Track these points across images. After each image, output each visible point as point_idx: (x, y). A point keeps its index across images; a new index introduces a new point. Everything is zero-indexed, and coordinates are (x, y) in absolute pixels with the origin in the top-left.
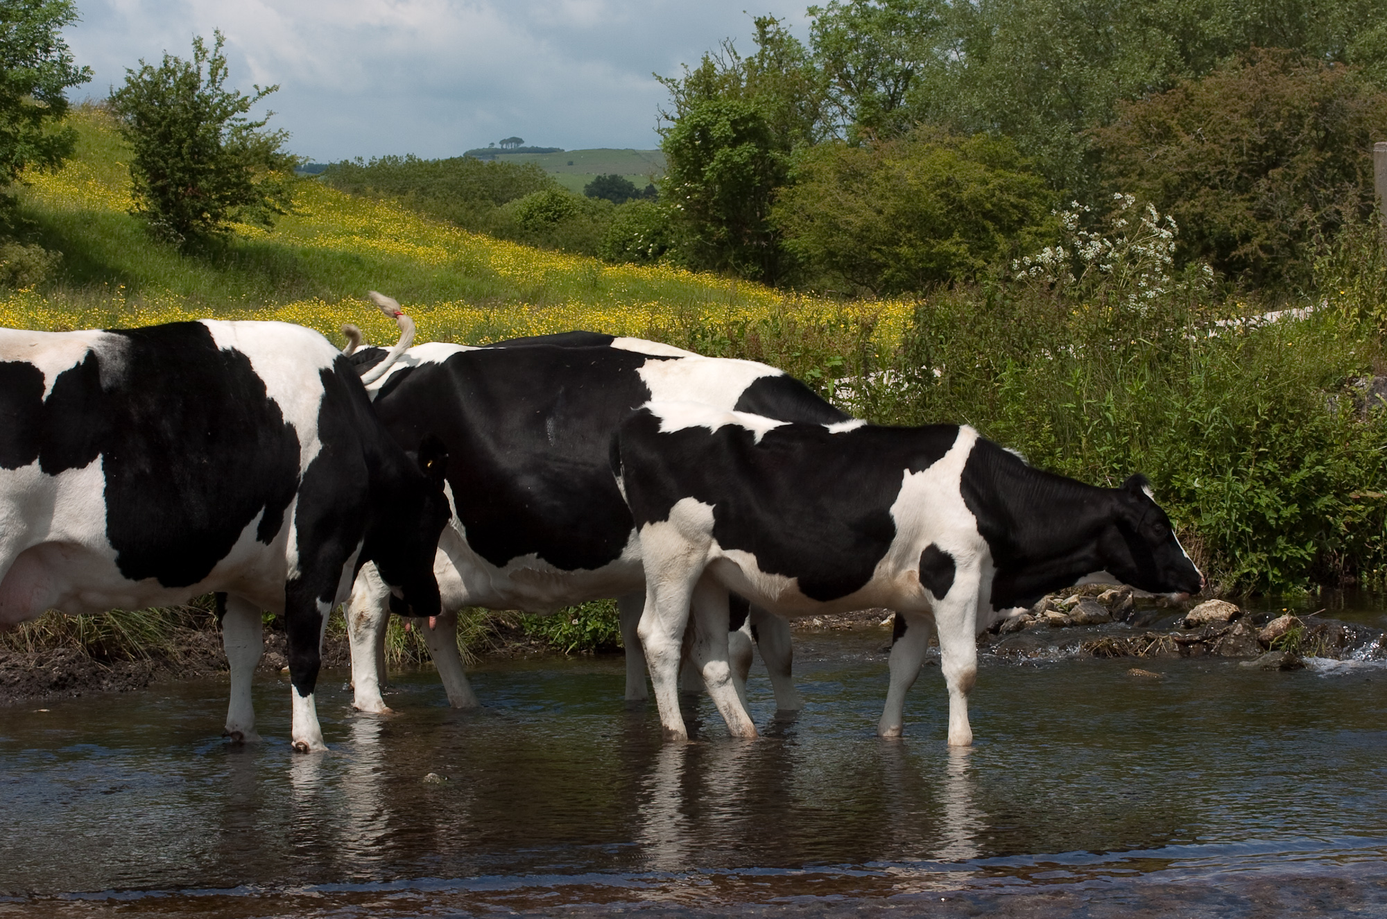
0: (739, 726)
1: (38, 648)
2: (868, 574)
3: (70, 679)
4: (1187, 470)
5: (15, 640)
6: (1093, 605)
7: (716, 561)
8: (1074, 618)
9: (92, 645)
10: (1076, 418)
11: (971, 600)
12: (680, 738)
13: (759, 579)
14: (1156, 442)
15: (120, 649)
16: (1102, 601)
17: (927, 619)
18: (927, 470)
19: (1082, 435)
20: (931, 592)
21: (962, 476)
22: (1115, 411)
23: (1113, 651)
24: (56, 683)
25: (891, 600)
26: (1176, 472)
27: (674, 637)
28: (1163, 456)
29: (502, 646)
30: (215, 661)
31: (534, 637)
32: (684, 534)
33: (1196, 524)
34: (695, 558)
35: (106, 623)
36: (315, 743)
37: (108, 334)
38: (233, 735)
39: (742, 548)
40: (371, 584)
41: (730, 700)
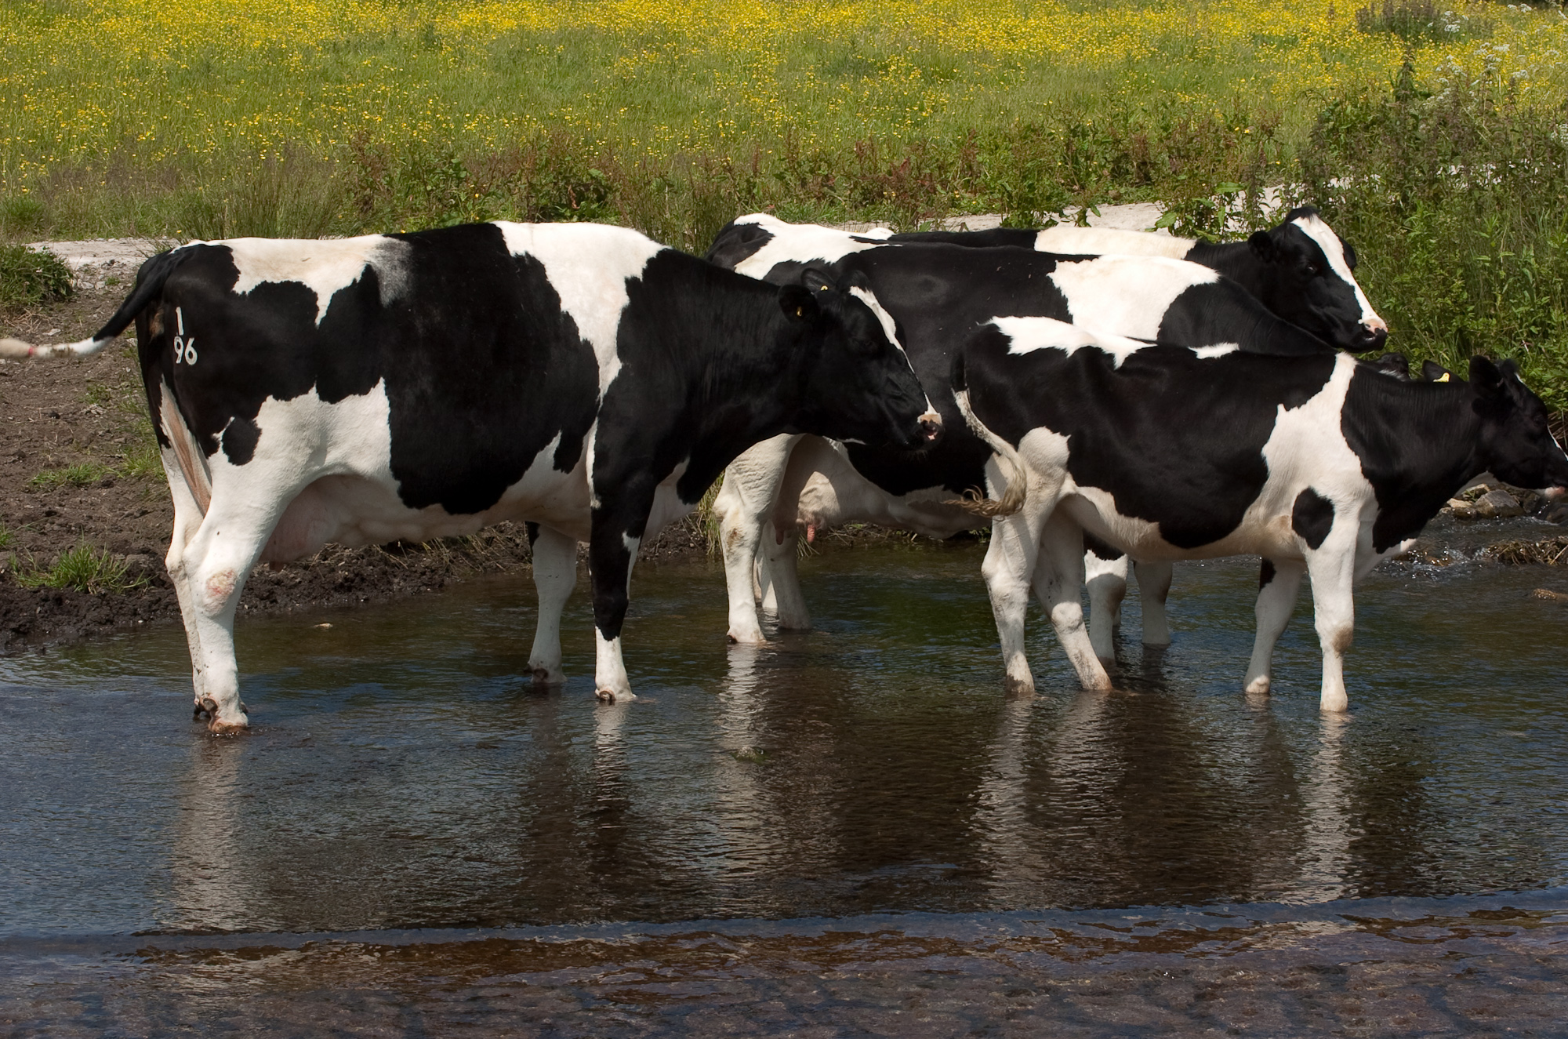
0: (1091, 677)
2: (1237, 520)
3: (357, 579)
6: (1501, 494)
7: (1069, 497)
8: (1480, 510)
10: (1491, 271)
11: (1348, 549)
12: (1026, 687)
13: (1116, 523)
18: (1303, 407)
19: (1496, 291)
20: (1304, 540)
21: (1343, 412)
22: (1536, 266)
23: (1521, 559)
24: (341, 585)
25: (1258, 545)
27: (1022, 578)
32: (1035, 466)
34: (1047, 494)
37: (387, 240)
38: (536, 672)
39: (1099, 487)
40: (745, 497)
41: (1082, 647)
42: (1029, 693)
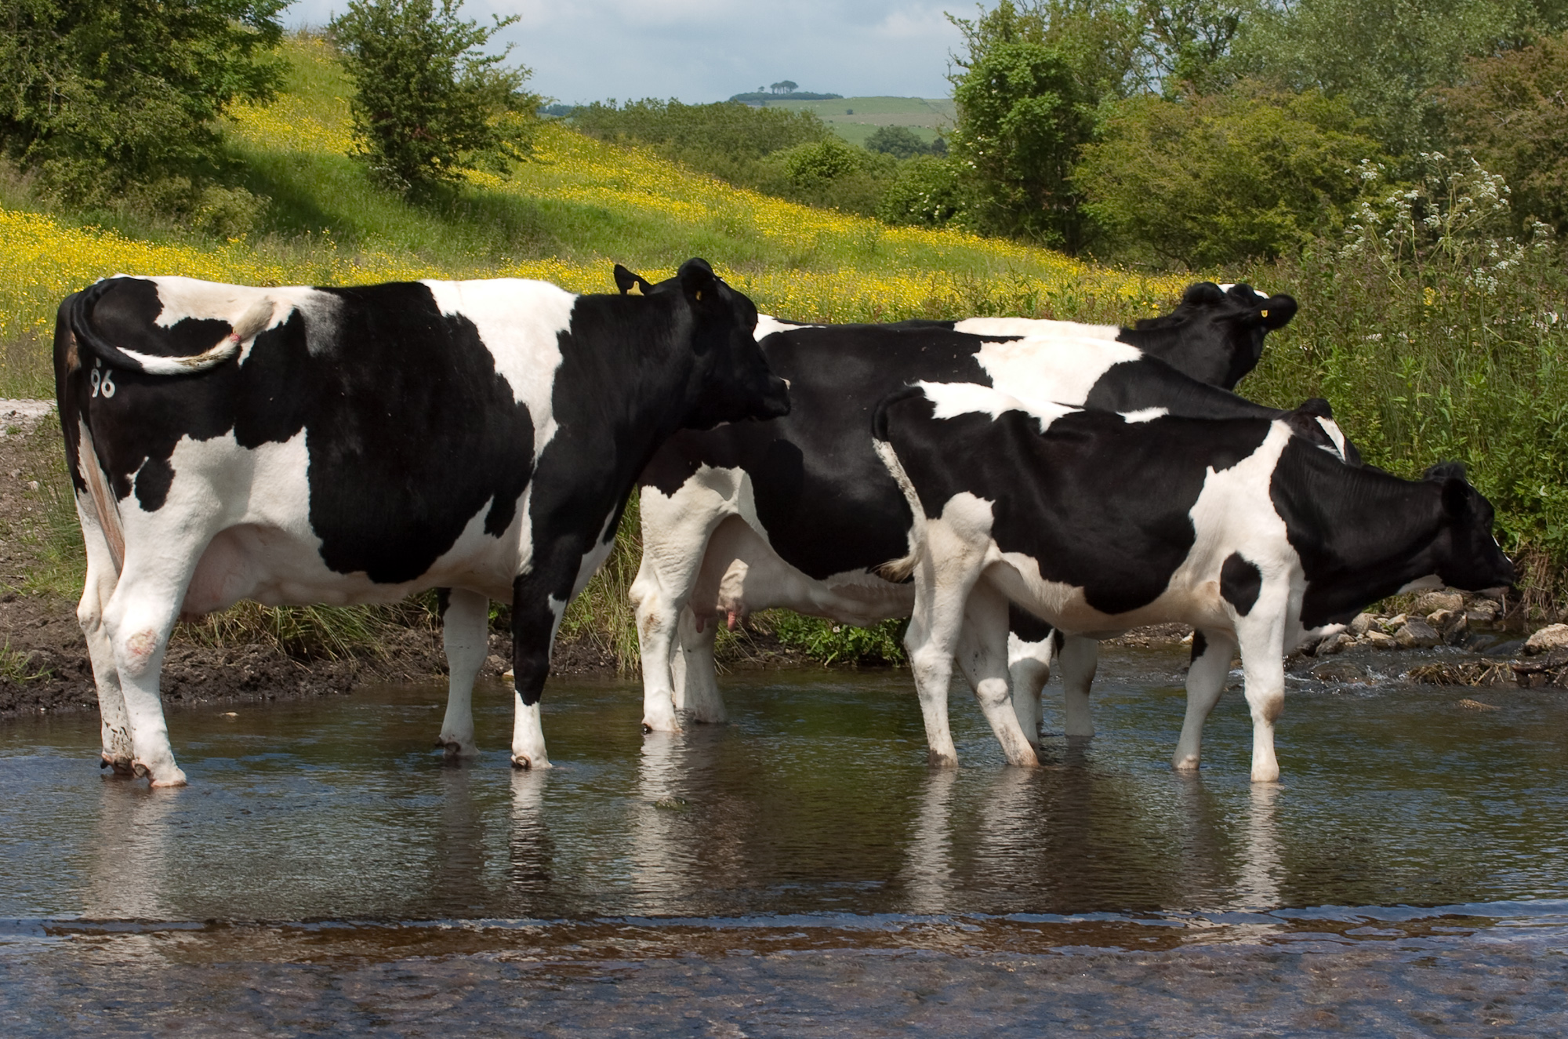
0: (1016, 752)
1: (228, 643)
2: (1163, 584)
3: (264, 679)
4: (1532, 477)
5: (203, 636)
6: (1422, 626)
7: (994, 565)
8: (1400, 641)
9: (290, 641)
10: (1407, 413)
11: (1277, 617)
12: (949, 761)
13: (1041, 588)
14: (1498, 444)
15: (322, 647)
16: (1432, 622)
17: (1228, 639)
18: (1233, 468)
19: (1413, 433)
20: (1233, 607)
21: (1273, 477)
22: (1452, 407)
23: (1444, 681)
24: (247, 684)
25: (1187, 614)
26: (1520, 477)
27: (945, 649)
28: (1505, 458)
29: (753, 654)
30: (429, 663)
31: (789, 645)
32: (959, 533)
33: (1540, 537)
34: (971, 562)
35: (305, 617)
36: (537, 759)
37: (318, 292)
38: (448, 746)
39: (1022, 551)
40: (662, 582)
41: (1007, 722)
42: (952, 767)
